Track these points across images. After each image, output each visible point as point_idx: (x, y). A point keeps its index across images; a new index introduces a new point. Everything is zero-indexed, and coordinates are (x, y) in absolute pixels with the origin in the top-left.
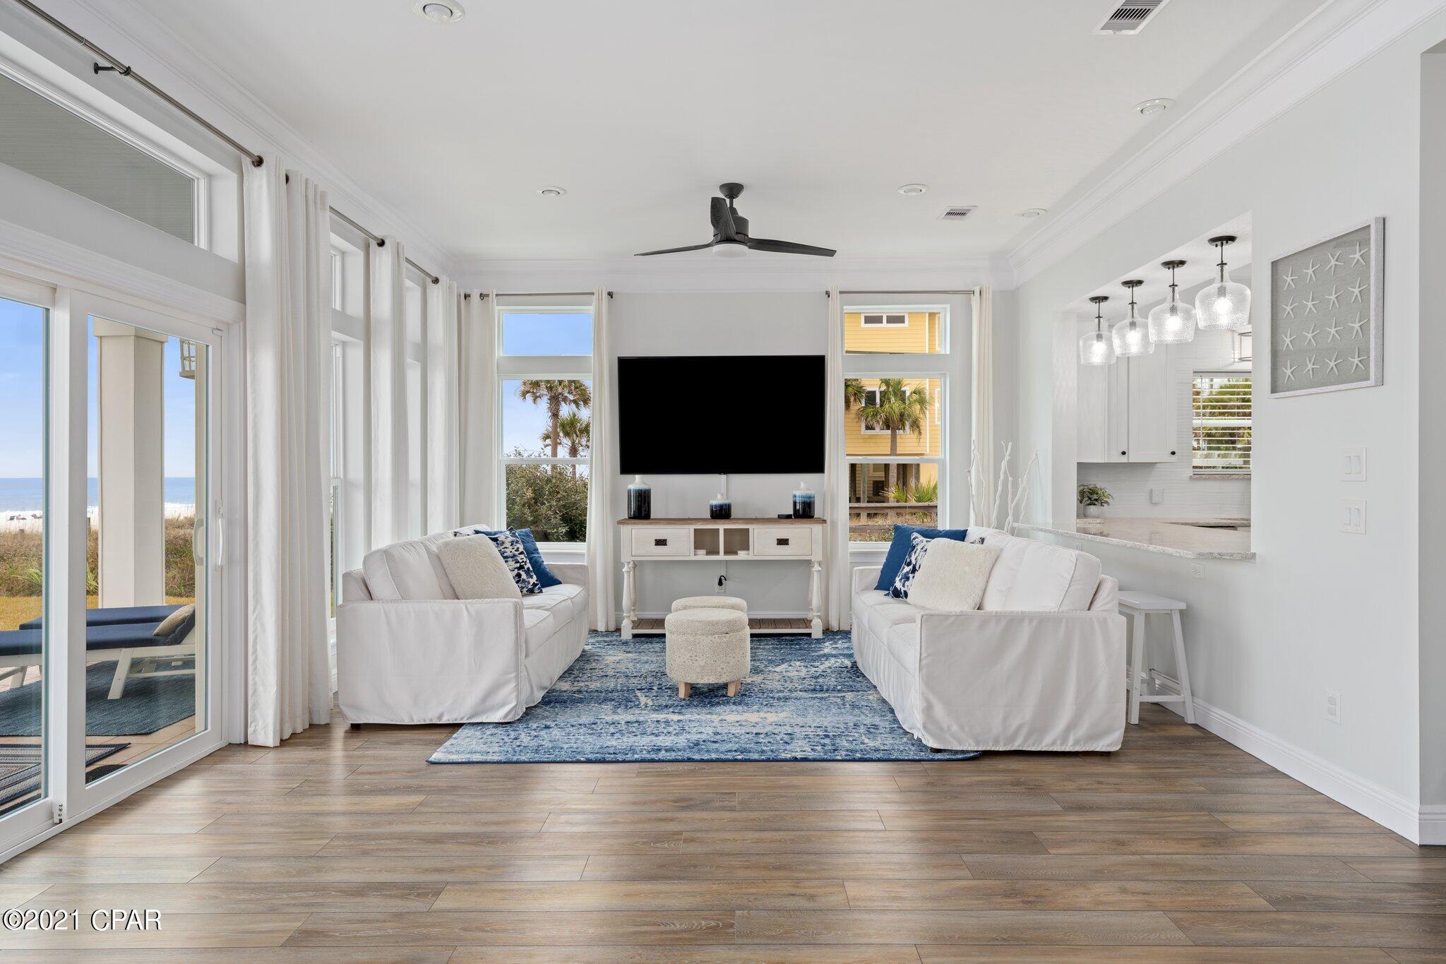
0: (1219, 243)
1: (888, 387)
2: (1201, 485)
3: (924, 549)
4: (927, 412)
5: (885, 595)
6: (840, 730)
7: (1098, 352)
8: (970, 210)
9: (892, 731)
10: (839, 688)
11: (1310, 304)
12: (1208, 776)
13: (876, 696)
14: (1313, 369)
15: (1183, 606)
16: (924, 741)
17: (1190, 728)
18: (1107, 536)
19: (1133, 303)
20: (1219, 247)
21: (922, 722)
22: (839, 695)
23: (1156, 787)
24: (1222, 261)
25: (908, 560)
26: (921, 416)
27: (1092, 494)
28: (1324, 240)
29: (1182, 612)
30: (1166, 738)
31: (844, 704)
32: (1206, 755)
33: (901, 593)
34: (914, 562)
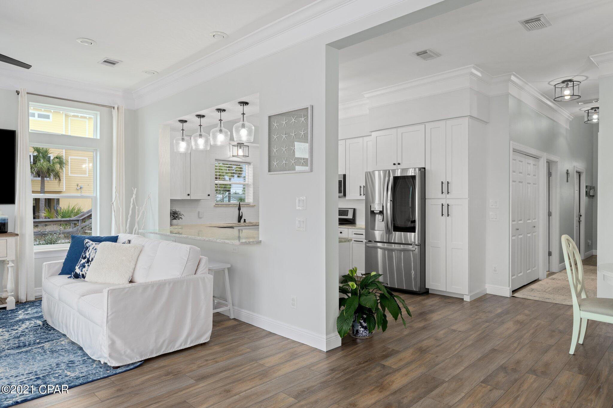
0: (242, 104)
1: (39, 154)
2: (219, 210)
3: (94, 249)
4: (64, 169)
5: (69, 278)
6: (47, 371)
7: (183, 146)
8: (118, 62)
9: (84, 362)
10: (38, 341)
11: (284, 136)
12: (248, 343)
13: (66, 341)
14: (285, 163)
15: (229, 266)
16: (109, 364)
17: (233, 321)
18: (181, 234)
19: (200, 125)
20: (242, 106)
21: (108, 353)
22: (39, 346)
23: (231, 355)
24: (243, 113)
25: (84, 256)
26: (60, 171)
27: (174, 214)
28: (290, 110)
29: (229, 269)
30: (225, 328)
31: (45, 352)
32: (244, 332)
33: (80, 275)
34: (88, 256)
